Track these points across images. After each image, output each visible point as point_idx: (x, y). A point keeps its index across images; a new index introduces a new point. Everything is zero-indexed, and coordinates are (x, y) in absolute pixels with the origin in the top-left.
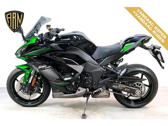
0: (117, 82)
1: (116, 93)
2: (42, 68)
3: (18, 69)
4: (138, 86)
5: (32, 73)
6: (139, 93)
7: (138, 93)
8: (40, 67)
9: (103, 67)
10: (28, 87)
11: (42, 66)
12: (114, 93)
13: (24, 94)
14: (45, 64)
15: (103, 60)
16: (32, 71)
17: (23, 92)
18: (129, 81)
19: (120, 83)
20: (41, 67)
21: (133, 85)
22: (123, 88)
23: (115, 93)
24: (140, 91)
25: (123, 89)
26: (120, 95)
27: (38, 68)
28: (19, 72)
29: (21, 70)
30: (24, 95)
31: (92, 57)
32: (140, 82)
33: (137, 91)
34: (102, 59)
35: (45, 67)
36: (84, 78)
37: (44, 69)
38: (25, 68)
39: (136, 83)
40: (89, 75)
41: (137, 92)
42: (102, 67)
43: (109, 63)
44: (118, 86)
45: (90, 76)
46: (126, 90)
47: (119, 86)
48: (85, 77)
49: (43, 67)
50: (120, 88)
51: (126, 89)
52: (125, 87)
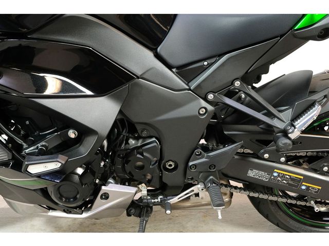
0: (266, 156)
1: (261, 196)
9: (211, 97)
12: (252, 194)
15: (210, 65)
19: (283, 159)
22: (292, 179)
23: (256, 195)
25: (290, 184)
26: (276, 202)
31: (158, 57)
34: (205, 60)
36: (127, 143)
40: (145, 134)
42: (205, 99)
43: (236, 79)
45: (151, 137)
46: (303, 187)
48: (132, 142)
50: (279, 180)
51: (306, 186)
52: (302, 177)
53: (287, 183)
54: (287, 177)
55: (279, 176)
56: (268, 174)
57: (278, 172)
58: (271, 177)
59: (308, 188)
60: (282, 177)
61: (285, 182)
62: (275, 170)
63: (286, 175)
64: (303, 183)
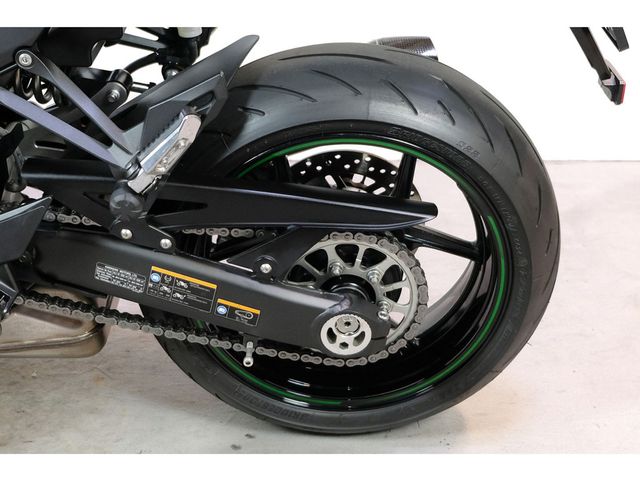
0: (126, 233)
4: (357, 270)
6: (360, 338)
7: (349, 340)
18: (255, 229)
19: (166, 243)
21: (302, 261)
22: (193, 289)
24: (366, 328)
25: (191, 302)
32: (367, 233)
33: (330, 324)
39: (328, 245)
41: (331, 335)
44: (142, 268)
46: (222, 310)
47: (155, 278)
50: (165, 292)
51: (226, 306)
52: (214, 287)
53: (186, 300)
54: (183, 284)
55: (163, 281)
56: (138, 277)
57: (160, 274)
58: (147, 284)
59: (231, 310)
60: (171, 284)
61: (179, 295)
62: (153, 268)
63: (180, 280)
64: (220, 301)
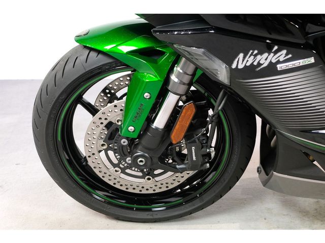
2: (259, 64)
3: (93, 54)
5: (174, 78)
8: (241, 62)
10: (147, 149)
11: (261, 53)
13: (123, 171)
14: (283, 45)
16: (178, 69)
17: (120, 162)
20: (250, 60)
27: (229, 63)
28: (100, 68)
29: (109, 60)
30: (123, 176)
35: (279, 62)
37: (272, 70)
38: (133, 53)
49: (265, 59)
